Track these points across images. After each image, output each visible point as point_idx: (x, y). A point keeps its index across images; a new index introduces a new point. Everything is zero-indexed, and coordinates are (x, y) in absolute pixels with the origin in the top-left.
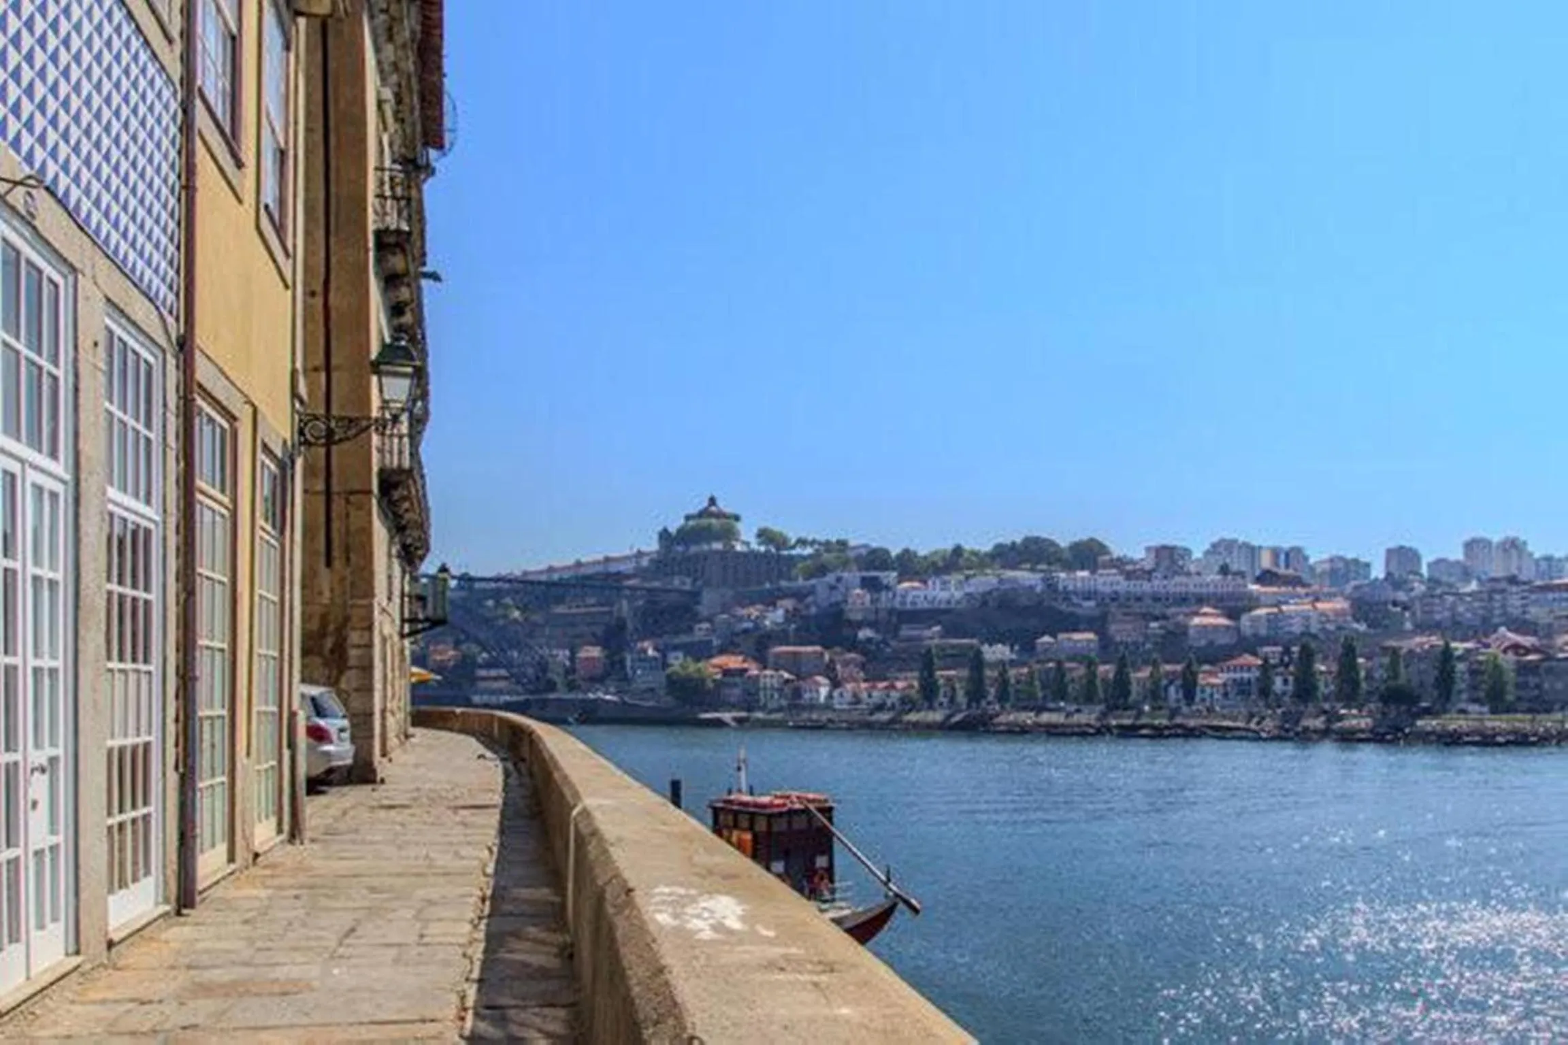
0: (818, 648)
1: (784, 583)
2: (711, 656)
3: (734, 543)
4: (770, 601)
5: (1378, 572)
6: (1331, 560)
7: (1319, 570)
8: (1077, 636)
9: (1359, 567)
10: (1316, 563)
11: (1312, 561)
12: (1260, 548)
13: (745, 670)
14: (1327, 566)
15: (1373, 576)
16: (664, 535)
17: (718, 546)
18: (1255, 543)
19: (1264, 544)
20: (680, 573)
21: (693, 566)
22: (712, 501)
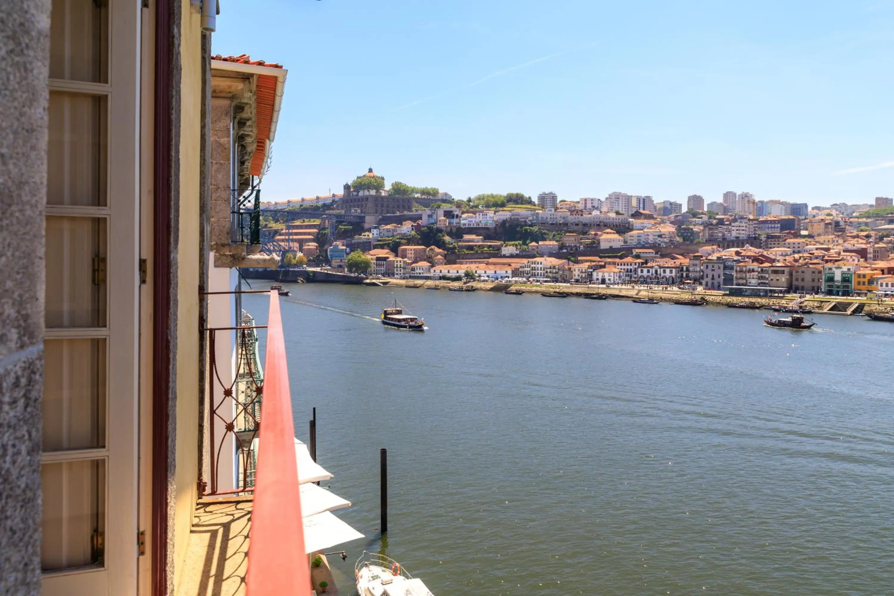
0: (423, 247)
1: (406, 213)
2: (370, 250)
3: (381, 191)
4: (400, 221)
5: (684, 209)
6: (664, 202)
7: (658, 207)
8: (547, 243)
9: (677, 206)
10: (657, 203)
11: (655, 202)
12: (632, 196)
13: (388, 258)
14: (662, 206)
15: (683, 212)
16: (347, 187)
17: (373, 192)
18: (629, 194)
19: (634, 195)
20: (354, 207)
21: (361, 202)
22: (370, 170)
